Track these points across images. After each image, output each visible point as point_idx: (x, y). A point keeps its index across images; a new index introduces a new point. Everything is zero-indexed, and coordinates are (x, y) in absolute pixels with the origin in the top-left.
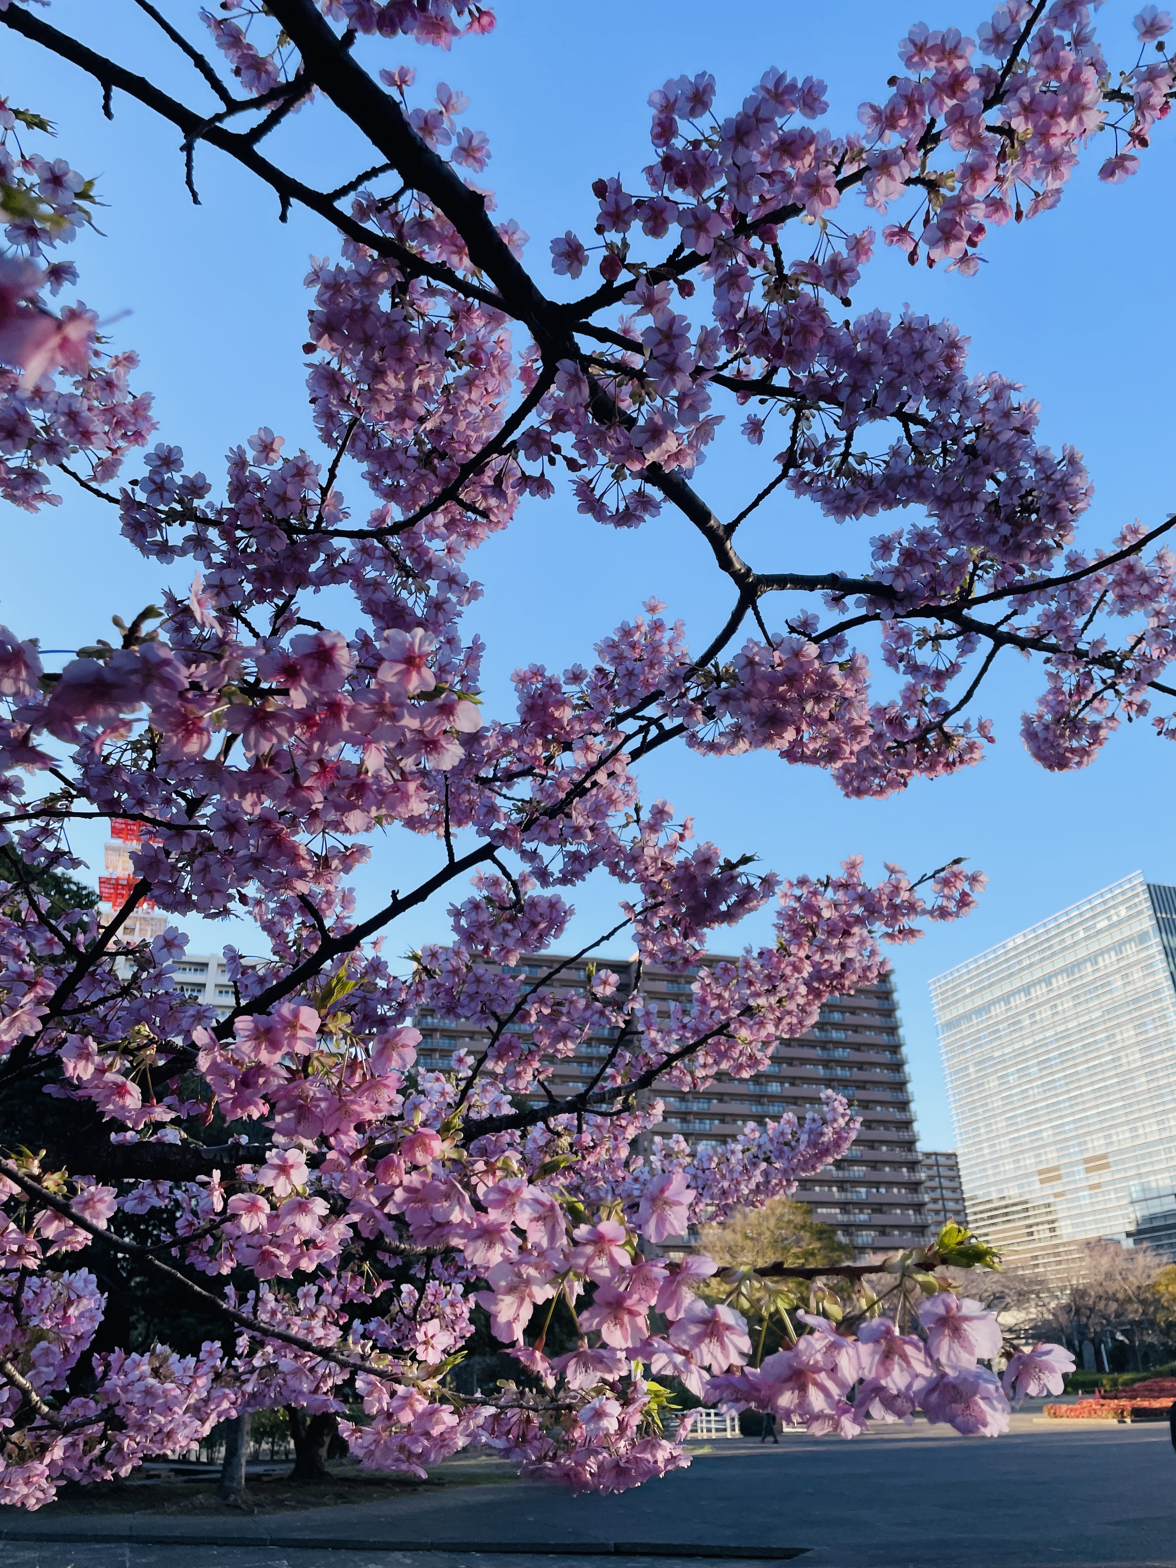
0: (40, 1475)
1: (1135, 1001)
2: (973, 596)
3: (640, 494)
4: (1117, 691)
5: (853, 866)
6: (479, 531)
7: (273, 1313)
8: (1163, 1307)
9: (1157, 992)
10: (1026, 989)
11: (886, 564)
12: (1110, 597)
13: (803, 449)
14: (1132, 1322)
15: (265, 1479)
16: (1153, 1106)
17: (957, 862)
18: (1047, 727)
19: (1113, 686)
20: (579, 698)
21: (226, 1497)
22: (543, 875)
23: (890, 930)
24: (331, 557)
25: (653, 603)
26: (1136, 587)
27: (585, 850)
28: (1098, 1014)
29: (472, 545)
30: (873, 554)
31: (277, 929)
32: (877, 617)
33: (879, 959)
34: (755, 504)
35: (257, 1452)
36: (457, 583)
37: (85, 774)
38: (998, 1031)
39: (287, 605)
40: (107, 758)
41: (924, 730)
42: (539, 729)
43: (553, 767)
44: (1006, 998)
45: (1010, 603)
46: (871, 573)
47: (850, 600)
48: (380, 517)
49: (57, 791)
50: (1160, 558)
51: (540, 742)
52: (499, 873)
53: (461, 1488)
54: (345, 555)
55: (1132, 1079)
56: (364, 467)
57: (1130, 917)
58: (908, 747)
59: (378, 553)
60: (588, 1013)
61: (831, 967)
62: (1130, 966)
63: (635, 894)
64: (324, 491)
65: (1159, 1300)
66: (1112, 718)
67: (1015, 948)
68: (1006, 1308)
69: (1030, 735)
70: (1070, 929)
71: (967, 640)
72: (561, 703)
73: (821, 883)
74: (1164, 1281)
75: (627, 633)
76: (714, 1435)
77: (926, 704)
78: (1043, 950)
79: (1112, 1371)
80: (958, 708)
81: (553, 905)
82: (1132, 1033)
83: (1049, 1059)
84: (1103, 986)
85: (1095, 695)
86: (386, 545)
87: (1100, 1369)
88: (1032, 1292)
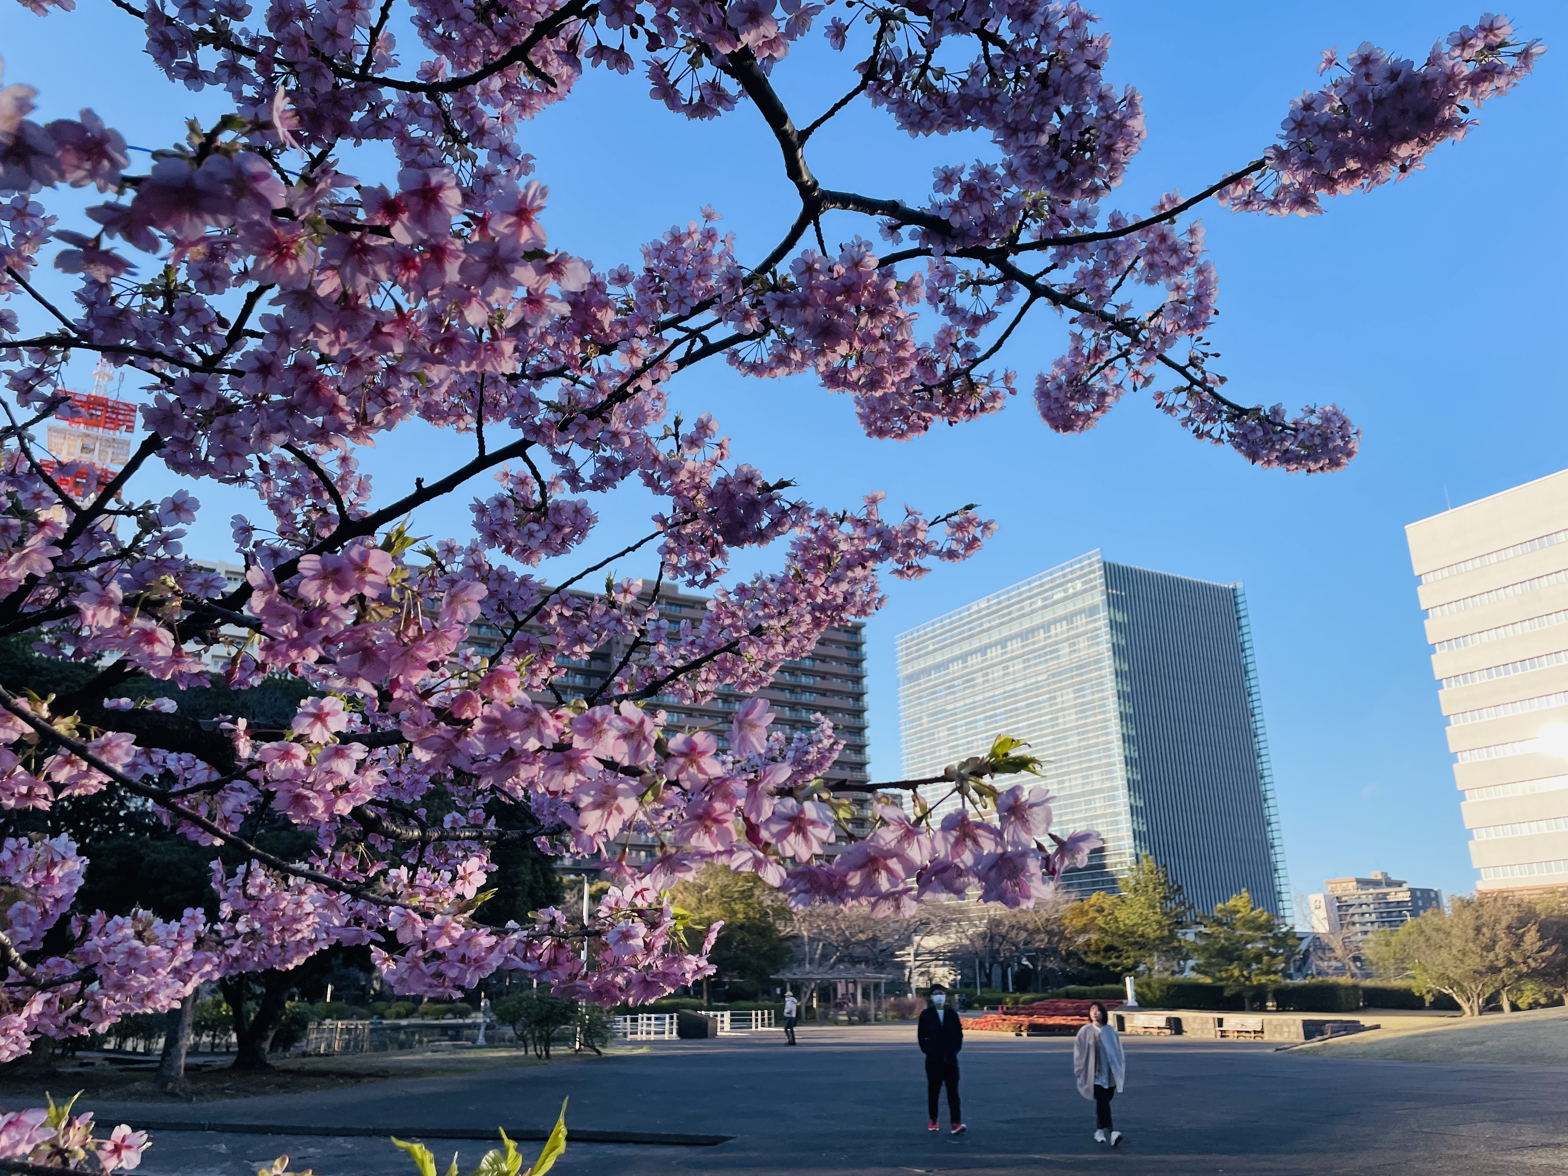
0: (19, 1028)
1: (1078, 668)
2: (1019, 242)
3: (714, 86)
4: (1128, 361)
5: (874, 501)
6: (534, 101)
7: (262, 887)
8: (1066, 938)
9: (1098, 661)
10: (983, 650)
11: (947, 197)
12: (1141, 264)
13: (884, 60)
14: (1037, 950)
15: (204, 1070)
16: (1081, 763)
17: (969, 507)
18: (1059, 387)
19: (1125, 354)
20: (623, 302)
21: (165, 1085)
22: (573, 478)
23: (900, 567)
24: (375, 110)
25: (708, 210)
26: (1165, 256)
27: (619, 457)
28: (1044, 677)
29: (526, 116)
30: (935, 185)
31: (285, 509)
32: (927, 252)
33: (878, 595)
34: (831, 114)
35: (196, 1045)
36: (509, 155)
37: (89, 315)
38: (953, 686)
39: (323, 155)
40: (114, 299)
41: (952, 375)
42: (578, 328)
43: (589, 369)
44: (964, 657)
45: (1052, 257)
46: (928, 206)
47: (906, 230)
48: (431, 71)
49: (55, 332)
50: (1192, 232)
51: (578, 341)
52: (529, 472)
53: (405, 1080)
54: (390, 108)
55: (1066, 738)
56: (415, 11)
57: (1084, 591)
58: (935, 391)
59: (426, 111)
60: (605, 620)
61: (834, 599)
62: (1078, 635)
63: (666, 505)
64: (375, 32)
65: (1062, 932)
66: (1118, 386)
67: (979, 611)
68: (930, 933)
69: (1043, 394)
70: (1030, 598)
71: (1007, 288)
72: (604, 305)
73: (837, 517)
74: (1069, 915)
75: (677, 239)
76: (652, 1037)
77: (957, 350)
78: (1003, 616)
79: (1015, 992)
80: (987, 356)
81: (579, 510)
82: (1071, 696)
83: (995, 715)
84: (1051, 652)
85: (1108, 362)
86: (439, 103)
87: (1005, 989)
88: (953, 920)
